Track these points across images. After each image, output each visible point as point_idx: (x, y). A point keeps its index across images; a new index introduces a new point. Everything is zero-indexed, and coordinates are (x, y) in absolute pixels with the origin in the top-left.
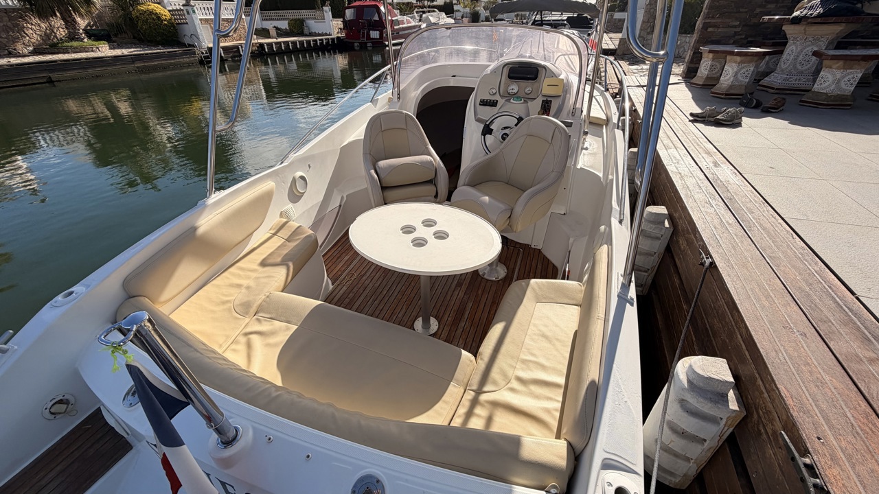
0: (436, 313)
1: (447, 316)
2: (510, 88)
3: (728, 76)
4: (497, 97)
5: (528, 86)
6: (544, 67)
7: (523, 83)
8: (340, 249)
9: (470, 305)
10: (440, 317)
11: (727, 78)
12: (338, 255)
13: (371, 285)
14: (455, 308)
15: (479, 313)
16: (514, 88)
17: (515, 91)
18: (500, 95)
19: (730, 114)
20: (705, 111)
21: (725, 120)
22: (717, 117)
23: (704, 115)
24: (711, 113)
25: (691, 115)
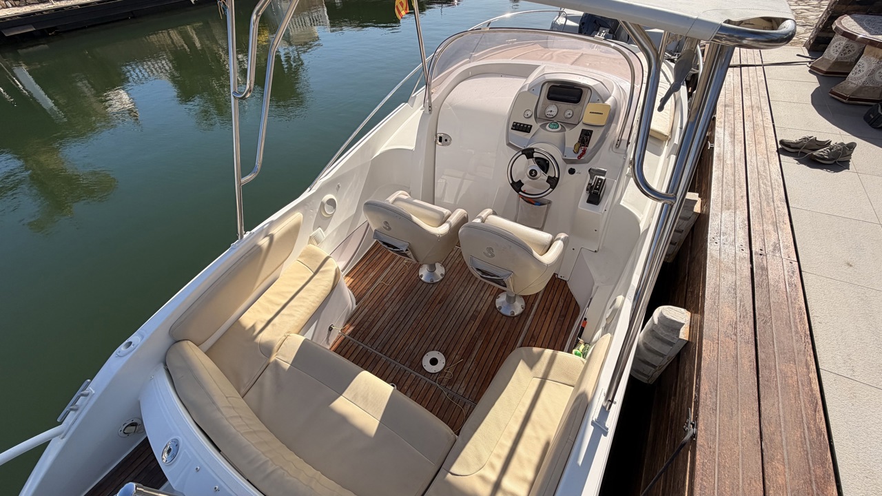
0: (445, 349)
1: (455, 353)
2: (549, 109)
3: (861, 74)
4: (531, 122)
5: (568, 109)
6: (588, 88)
7: (563, 106)
8: (367, 263)
9: (479, 343)
10: (448, 354)
11: (858, 75)
12: (365, 271)
13: (390, 309)
14: (465, 345)
15: (486, 355)
16: (553, 109)
17: (554, 113)
18: (536, 118)
20: (802, 142)
22: (814, 152)
23: (799, 145)
24: (809, 145)
25: (781, 142)
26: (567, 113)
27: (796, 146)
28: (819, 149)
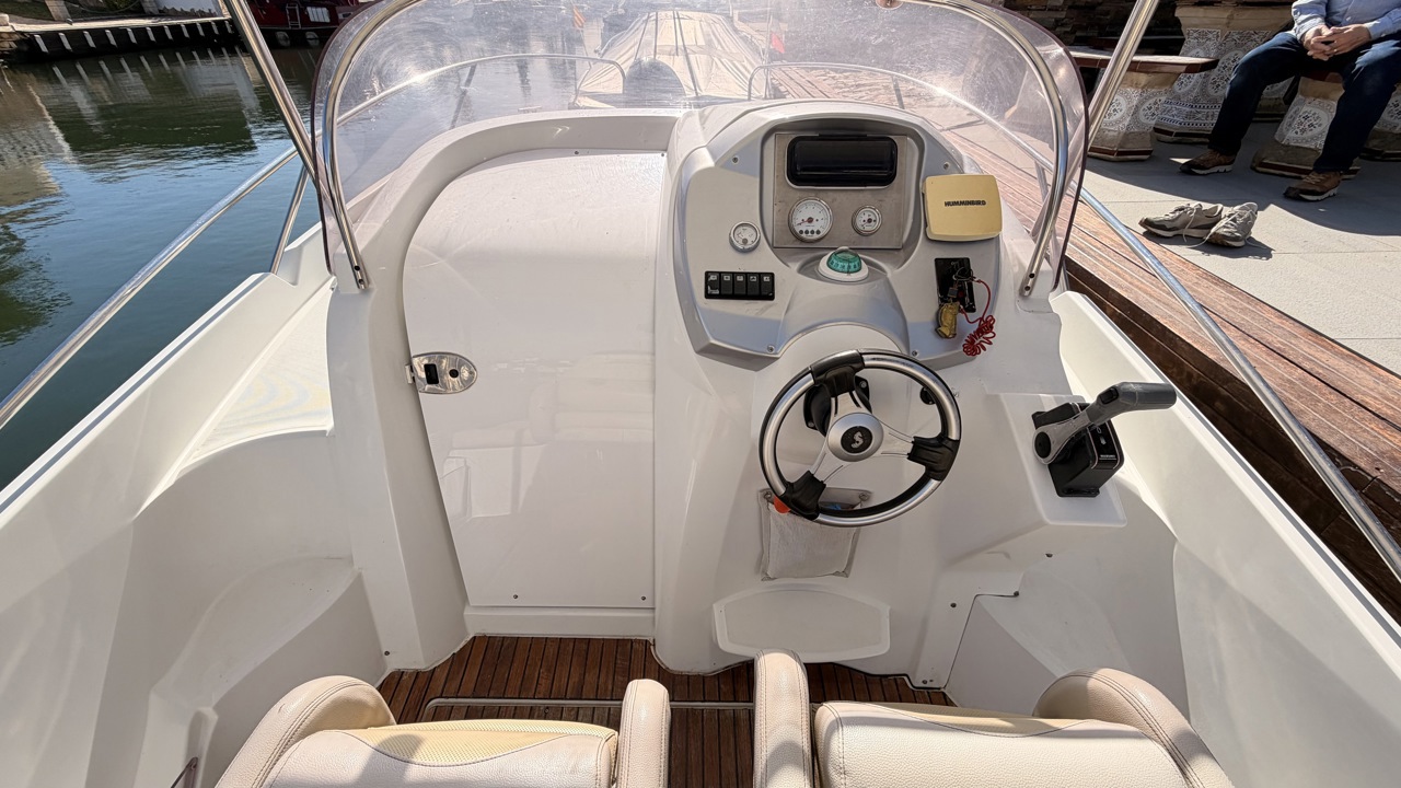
2: (803, 217)
3: (1119, 115)
5: (867, 208)
7: (848, 197)
11: (1114, 117)
16: (815, 213)
17: (824, 226)
18: (773, 247)
19: (1240, 221)
20: (1180, 215)
21: (1236, 239)
22: (1213, 230)
23: (1178, 223)
24: (1195, 220)
25: (1146, 223)
26: (861, 219)
27: (1174, 225)
28: (1214, 224)
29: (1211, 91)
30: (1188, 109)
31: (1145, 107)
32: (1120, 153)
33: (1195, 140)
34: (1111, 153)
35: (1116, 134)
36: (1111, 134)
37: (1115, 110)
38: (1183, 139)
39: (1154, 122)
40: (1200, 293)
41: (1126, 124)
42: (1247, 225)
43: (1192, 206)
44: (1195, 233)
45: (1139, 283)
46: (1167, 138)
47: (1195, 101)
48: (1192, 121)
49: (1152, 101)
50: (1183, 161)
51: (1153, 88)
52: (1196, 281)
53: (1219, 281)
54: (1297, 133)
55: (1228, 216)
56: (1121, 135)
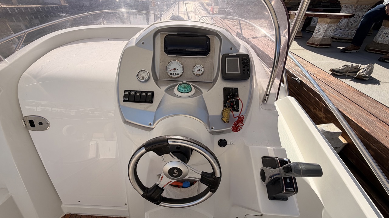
2: (171, 67)
3: (320, 33)
16: (176, 67)
18: (156, 79)
19: (368, 70)
20: (345, 68)
21: (367, 77)
22: (358, 74)
23: (344, 71)
24: (351, 70)
25: (332, 70)
26: (196, 69)
27: (343, 71)
28: (358, 71)
29: (350, 25)
30: (342, 31)
31: (329, 30)
32: (320, 45)
33: (346, 41)
34: (317, 45)
35: (319, 39)
36: (318, 39)
37: (319, 31)
38: (341, 41)
39: (332, 35)
40: (356, 99)
41: (323, 35)
42: (370, 72)
43: (349, 65)
44: (350, 74)
45: (332, 95)
46: (335, 40)
47: (345, 28)
48: (344, 35)
49: (331, 28)
50: (341, 48)
51: (332, 23)
52: (354, 94)
53: (363, 94)
54: (382, 39)
55: (363, 68)
56: (321, 39)
